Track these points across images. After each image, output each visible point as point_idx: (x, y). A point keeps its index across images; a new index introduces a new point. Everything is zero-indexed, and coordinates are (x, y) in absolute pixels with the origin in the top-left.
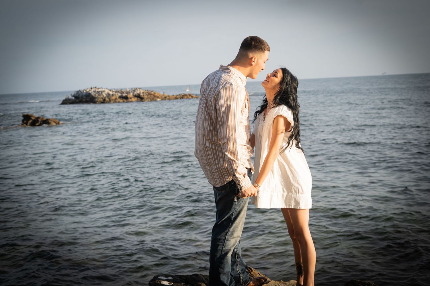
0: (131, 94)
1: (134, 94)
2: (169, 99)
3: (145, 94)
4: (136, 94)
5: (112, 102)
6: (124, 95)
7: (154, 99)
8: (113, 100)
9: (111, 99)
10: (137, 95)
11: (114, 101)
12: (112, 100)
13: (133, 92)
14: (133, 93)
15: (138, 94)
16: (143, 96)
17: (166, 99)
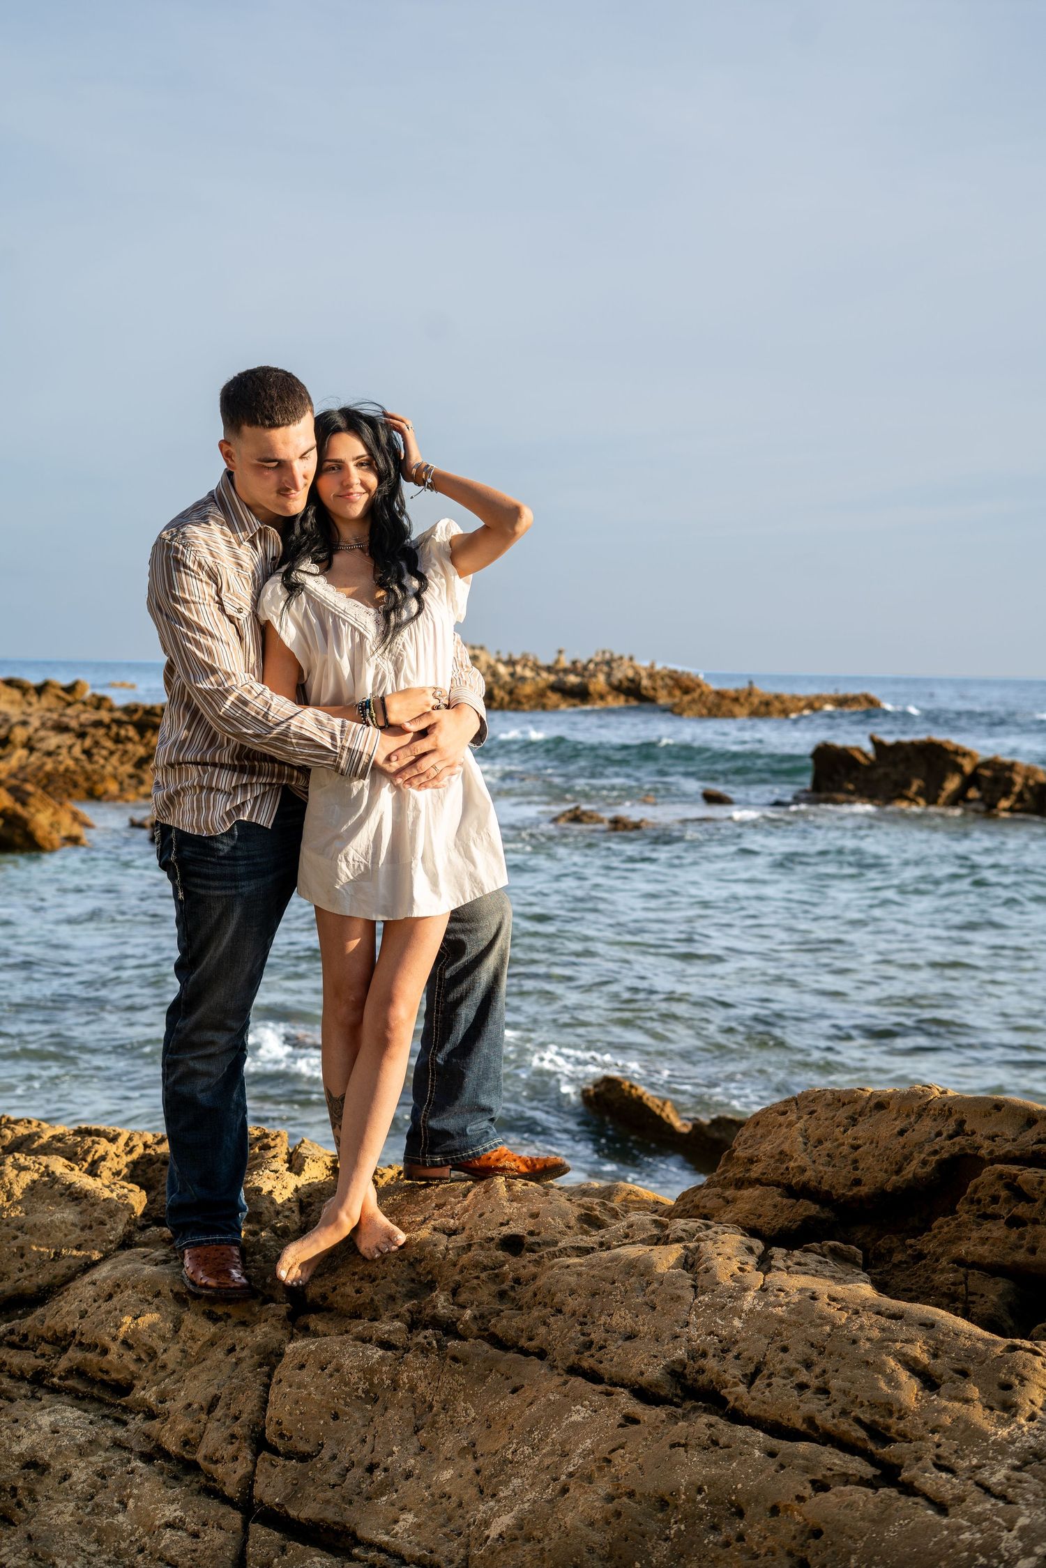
0: (601, 678)
1: (615, 681)
2: (785, 713)
3: (659, 683)
4: (620, 681)
5: (526, 707)
6: (573, 679)
7: (724, 709)
8: (528, 697)
9: (517, 691)
10: (626, 684)
11: (532, 703)
12: (524, 700)
13: (605, 669)
14: (609, 675)
15: (632, 681)
16: (651, 693)
17: (772, 709)
